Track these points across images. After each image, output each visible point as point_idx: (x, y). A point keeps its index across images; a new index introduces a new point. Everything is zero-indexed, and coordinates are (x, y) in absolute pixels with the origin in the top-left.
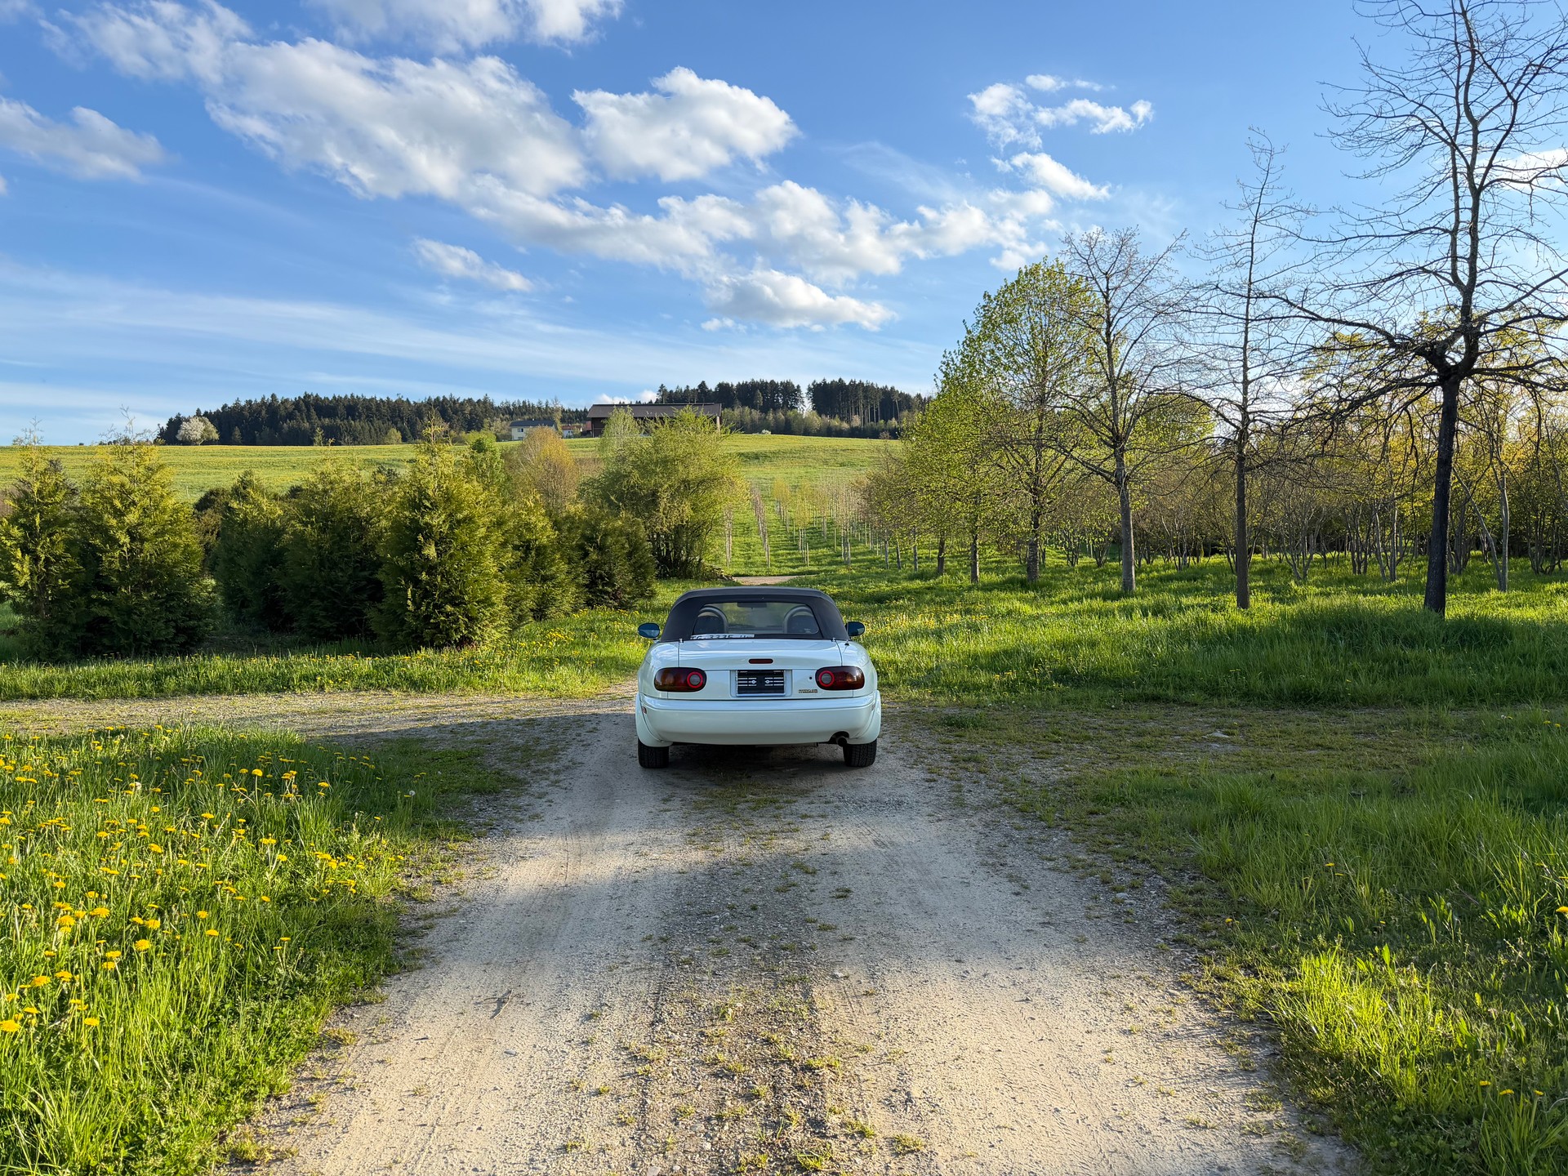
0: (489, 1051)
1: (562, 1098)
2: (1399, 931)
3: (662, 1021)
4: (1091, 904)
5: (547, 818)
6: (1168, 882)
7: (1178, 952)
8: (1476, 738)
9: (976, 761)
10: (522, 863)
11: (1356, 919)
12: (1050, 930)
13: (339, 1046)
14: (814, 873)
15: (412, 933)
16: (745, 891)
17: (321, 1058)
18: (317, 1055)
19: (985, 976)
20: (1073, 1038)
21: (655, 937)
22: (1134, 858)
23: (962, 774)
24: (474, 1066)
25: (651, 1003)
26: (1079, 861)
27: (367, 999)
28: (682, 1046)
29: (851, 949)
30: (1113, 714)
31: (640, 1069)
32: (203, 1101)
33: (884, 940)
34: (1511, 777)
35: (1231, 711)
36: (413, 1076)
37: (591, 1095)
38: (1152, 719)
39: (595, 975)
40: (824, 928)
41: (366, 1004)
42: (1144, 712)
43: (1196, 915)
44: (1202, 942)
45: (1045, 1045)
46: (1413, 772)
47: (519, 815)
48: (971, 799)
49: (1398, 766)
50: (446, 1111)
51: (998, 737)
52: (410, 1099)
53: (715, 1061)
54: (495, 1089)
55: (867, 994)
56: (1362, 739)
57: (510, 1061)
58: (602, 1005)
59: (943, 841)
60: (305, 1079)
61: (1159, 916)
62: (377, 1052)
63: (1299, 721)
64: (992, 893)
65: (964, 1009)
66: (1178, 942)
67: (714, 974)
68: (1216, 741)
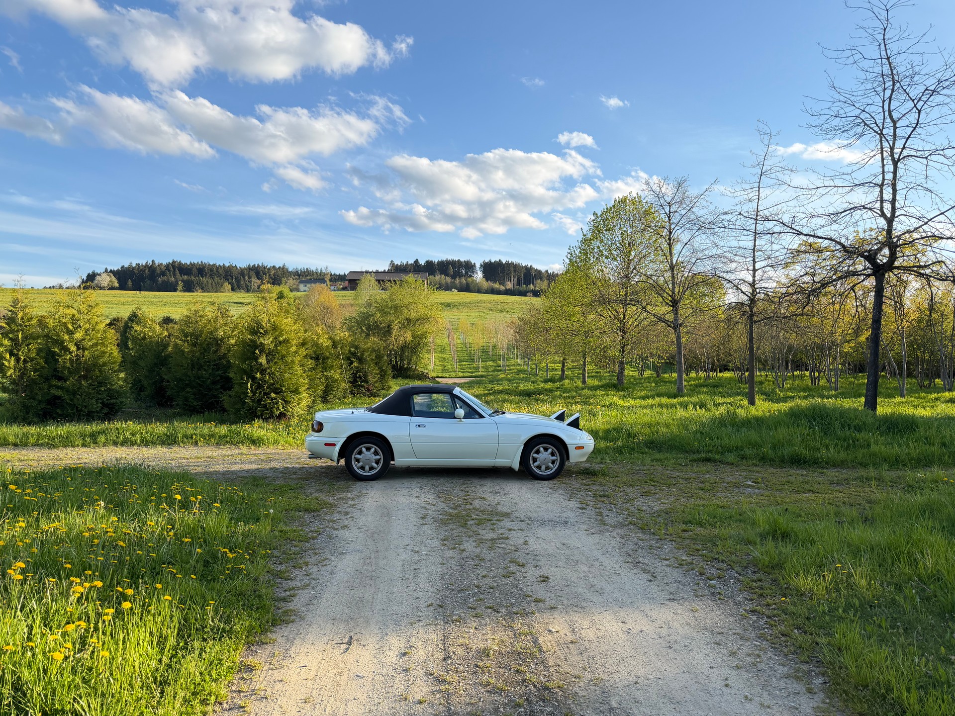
0: (346, 675)
1: (397, 705)
2: (886, 607)
3: (451, 658)
4: (696, 587)
5: (352, 528)
6: (739, 574)
7: (755, 618)
8: (904, 488)
9: (608, 496)
10: (343, 556)
11: (858, 599)
12: (675, 604)
13: (252, 670)
14: (523, 566)
15: (284, 599)
16: (484, 577)
17: (242, 678)
18: (239, 676)
19: (641, 631)
20: (703, 671)
21: (435, 605)
22: (716, 559)
23: (600, 505)
24: (338, 684)
25: (440, 646)
26: (683, 560)
27: (264, 641)
28: (466, 674)
29: (556, 614)
30: (684, 469)
31: (443, 687)
32: (177, 705)
33: (575, 609)
34: (932, 512)
35: (755, 468)
36: (302, 690)
37: (415, 703)
38: (710, 474)
39: (402, 628)
40: (537, 601)
41: (263, 643)
42: (703, 468)
43: (761, 595)
44: (767, 612)
45: (688, 675)
46: (871, 508)
47: (334, 525)
48: (608, 520)
49: (860, 505)
50: (327, 712)
51: (618, 482)
52: (303, 705)
53: (488, 684)
54: (355, 699)
55: (572, 642)
56: (835, 487)
57: (360, 681)
58: (411, 647)
59: (598, 547)
60: (235, 691)
61: (739, 596)
62: (277, 675)
63: (796, 474)
64: (634, 580)
65: (633, 652)
66: (753, 612)
67: (476, 628)
68: (749, 486)
